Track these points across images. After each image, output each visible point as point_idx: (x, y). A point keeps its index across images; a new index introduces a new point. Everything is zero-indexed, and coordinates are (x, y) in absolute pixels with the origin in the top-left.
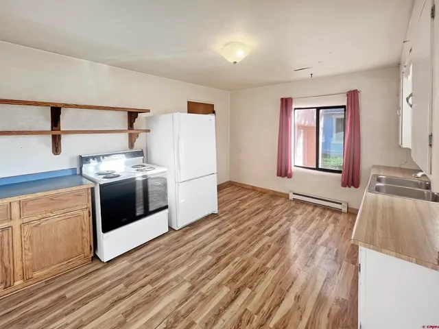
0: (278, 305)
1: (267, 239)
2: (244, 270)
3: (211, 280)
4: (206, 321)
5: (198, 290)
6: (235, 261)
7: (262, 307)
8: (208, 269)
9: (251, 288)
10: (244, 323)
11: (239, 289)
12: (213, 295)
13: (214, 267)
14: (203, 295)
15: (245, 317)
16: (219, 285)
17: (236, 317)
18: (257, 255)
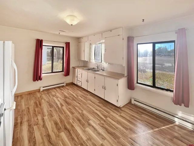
0: (98, 115)
1: (64, 108)
2: (79, 120)
3: (79, 135)
4: (101, 139)
5: (84, 142)
6: (72, 122)
7: (98, 119)
8: (71, 136)
9: (89, 120)
10: (103, 126)
11: (88, 124)
12: (89, 135)
13: (71, 132)
14: (88, 139)
15: (102, 125)
16: (84, 131)
17: (101, 128)
18: (72, 113)
